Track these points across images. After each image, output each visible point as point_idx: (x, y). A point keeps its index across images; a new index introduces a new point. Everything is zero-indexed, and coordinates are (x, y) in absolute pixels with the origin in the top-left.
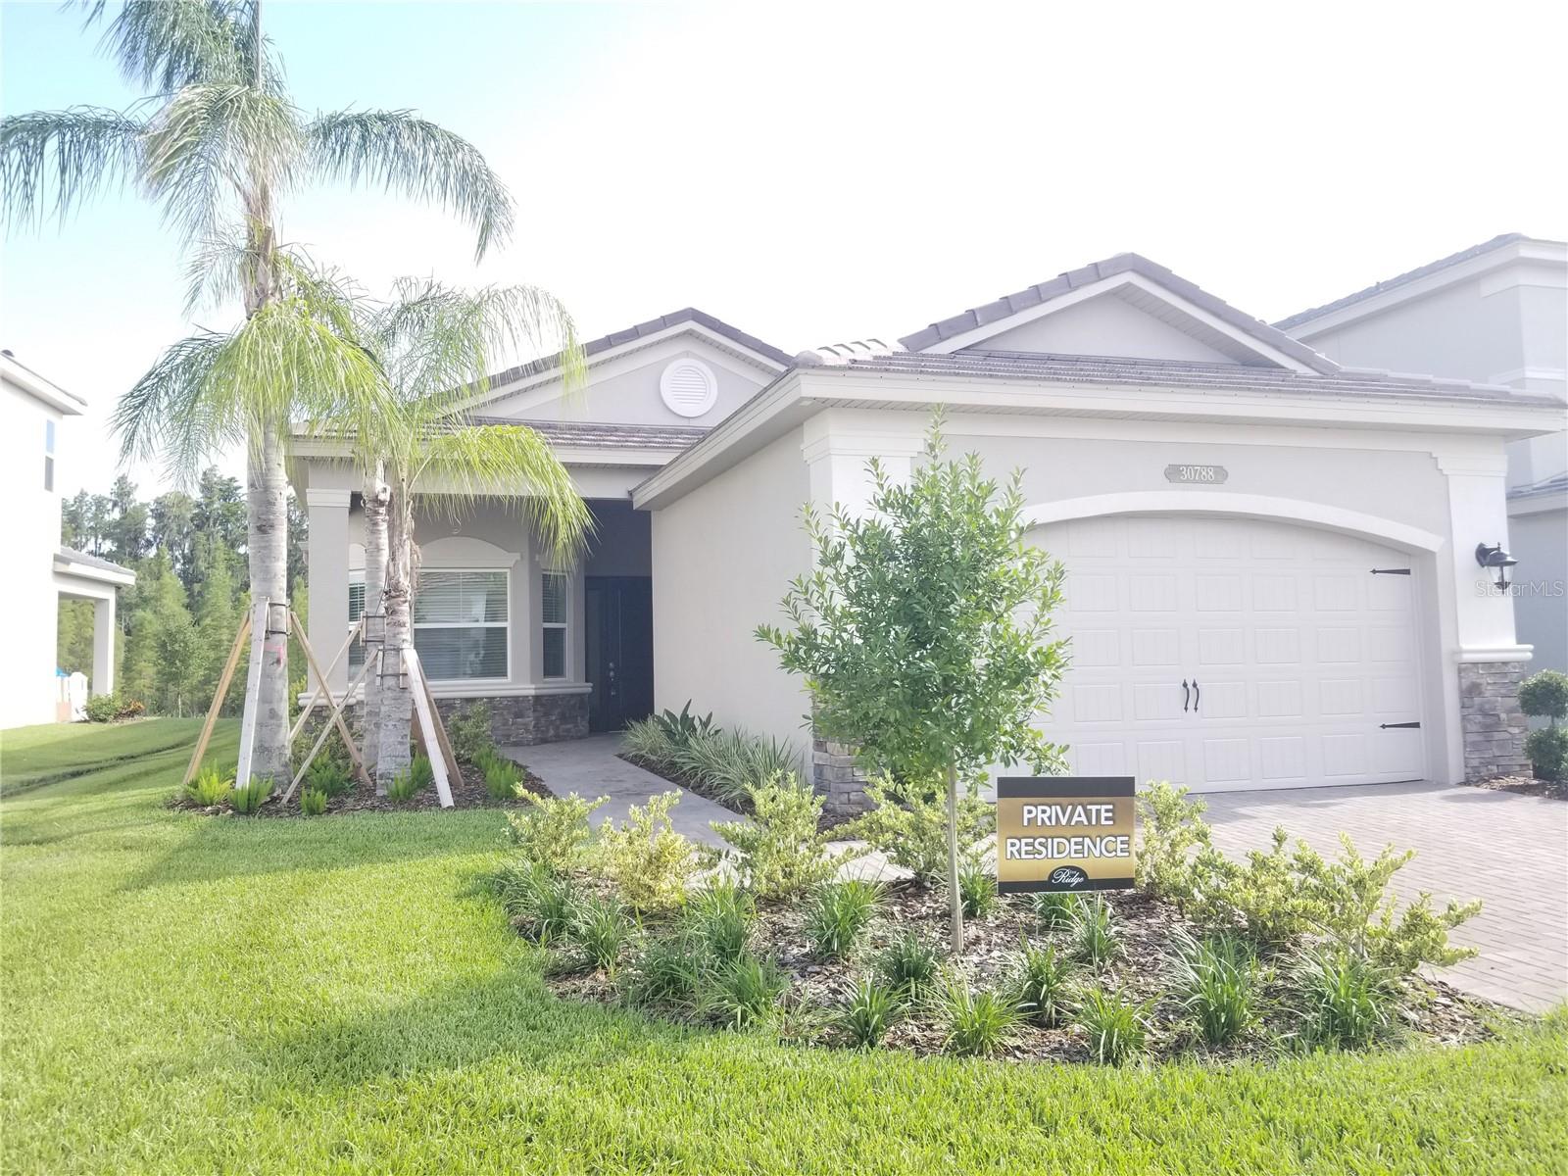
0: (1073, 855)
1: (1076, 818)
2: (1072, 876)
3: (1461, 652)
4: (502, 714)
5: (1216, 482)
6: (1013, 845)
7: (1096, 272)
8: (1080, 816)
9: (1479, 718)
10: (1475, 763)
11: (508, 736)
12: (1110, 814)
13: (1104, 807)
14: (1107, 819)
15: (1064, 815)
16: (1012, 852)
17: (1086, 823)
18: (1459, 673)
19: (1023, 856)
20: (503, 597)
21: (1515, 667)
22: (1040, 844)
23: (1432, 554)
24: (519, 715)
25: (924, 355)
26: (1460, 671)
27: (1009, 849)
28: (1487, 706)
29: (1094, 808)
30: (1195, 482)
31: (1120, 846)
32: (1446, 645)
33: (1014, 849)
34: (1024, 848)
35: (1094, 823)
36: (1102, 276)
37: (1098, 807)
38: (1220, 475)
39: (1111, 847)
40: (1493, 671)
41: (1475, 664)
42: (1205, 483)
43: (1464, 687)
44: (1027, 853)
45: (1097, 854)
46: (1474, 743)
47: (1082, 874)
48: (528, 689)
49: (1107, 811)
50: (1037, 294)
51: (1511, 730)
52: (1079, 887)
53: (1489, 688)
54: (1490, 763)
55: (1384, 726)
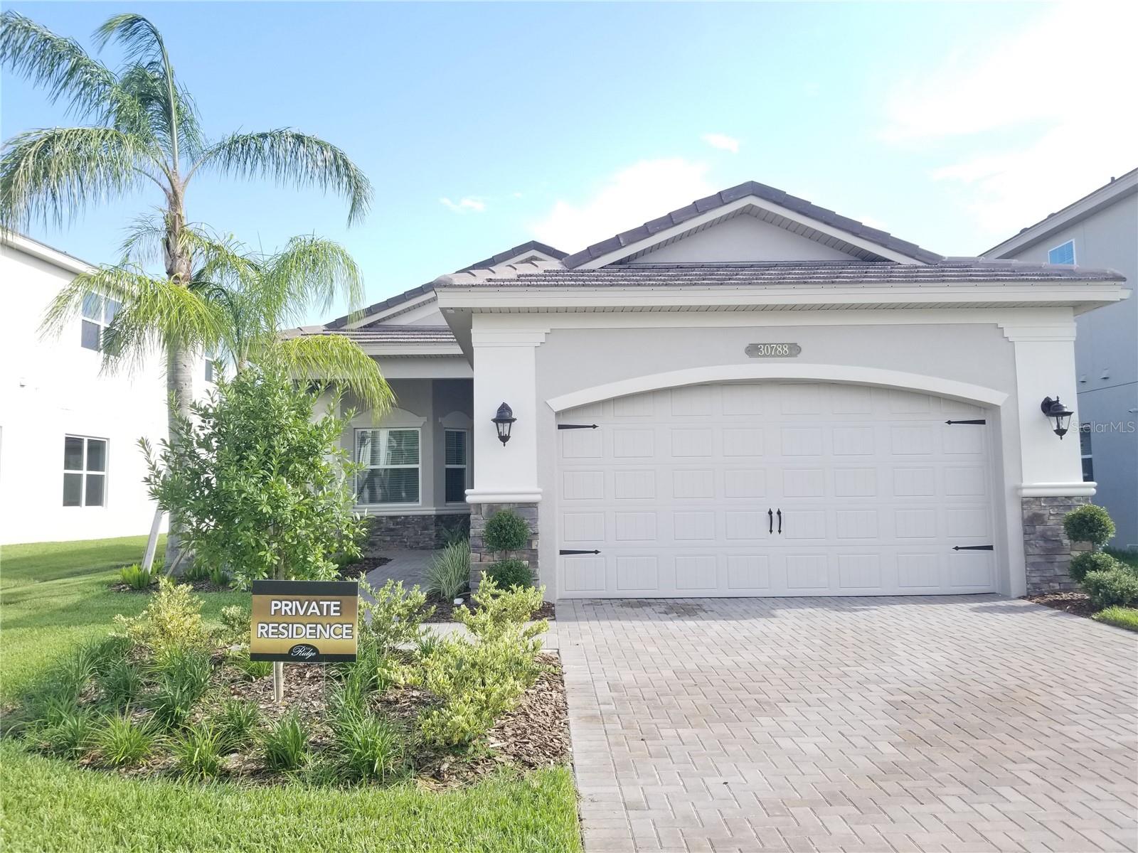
0: (308, 636)
1: (311, 611)
2: (307, 651)
3: (1022, 488)
4: (414, 528)
5: (790, 355)
6: (263, 628)
7: (721, 199)
8: (314, 608)
9: (1042, 543)
10: (1036, 580)
11: (418, 543)
12: (338, 608)
13: (333, 603)
14: (335, 611)
15: (302, 609)
16: (262, 633)
17: (319, 614)
18: (1022, 505)
19: (270, 636)
20: (416, 448)
21: (1079, 501)
22: (283, 628)
23: (999, 406)
24: (425, 528)
25: (579, 271)
26: (1023, 503)
27: (260, 630)
28: (1049, 533)
29: (325, 603)
30: (771, 356)
31: (345, 631)
32: (1009, 482)
33: (264, 631)
34: (271, 631)
35: (325, 614)
36: (725, 202)
37: (329, 603)
38: (794, 350)
39: (338, 631)
40: (1056, 504)
41: (1038, 498)
42: (779, 356)
43: (1026, 517)
44: (273, 634)
45: (327, 636)
46: (1033, 564)
47: (315, 649)
48: (431, 511)
49: (335, 606)
50: (670, 220)
51: (1072, 553)
52: (311, 659)
53: (1052, 518)
54: (1051, 581)
55: (957, 548)
